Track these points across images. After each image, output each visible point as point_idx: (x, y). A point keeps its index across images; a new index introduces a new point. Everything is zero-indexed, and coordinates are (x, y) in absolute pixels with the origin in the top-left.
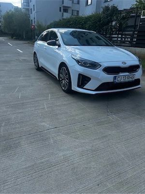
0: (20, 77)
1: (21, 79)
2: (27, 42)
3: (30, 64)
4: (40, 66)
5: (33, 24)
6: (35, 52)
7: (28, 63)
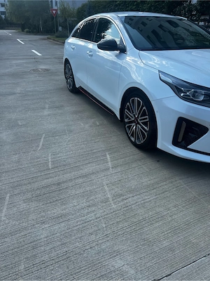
0: (44, 108)
1: (46, 112)
2: (46, 37)
3: (57, 78)
4: (77, 87)
5: (55, 8)
6: (67, 60)
7: (53, 77)
